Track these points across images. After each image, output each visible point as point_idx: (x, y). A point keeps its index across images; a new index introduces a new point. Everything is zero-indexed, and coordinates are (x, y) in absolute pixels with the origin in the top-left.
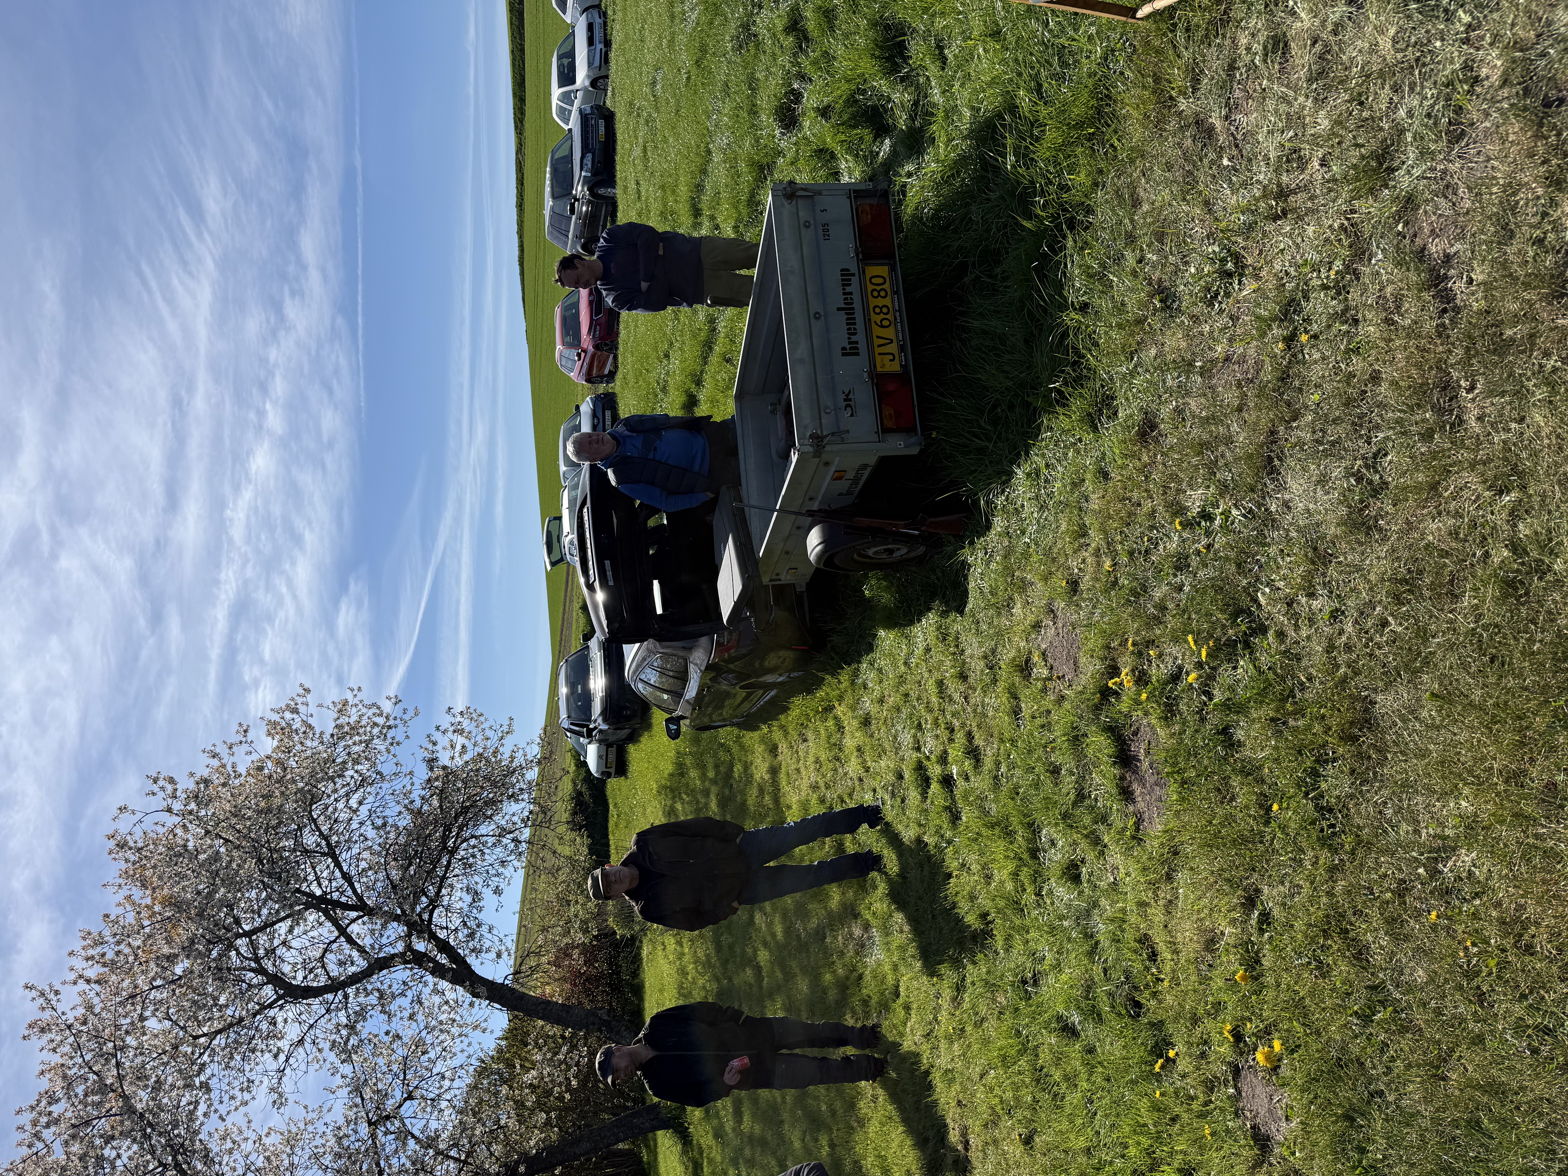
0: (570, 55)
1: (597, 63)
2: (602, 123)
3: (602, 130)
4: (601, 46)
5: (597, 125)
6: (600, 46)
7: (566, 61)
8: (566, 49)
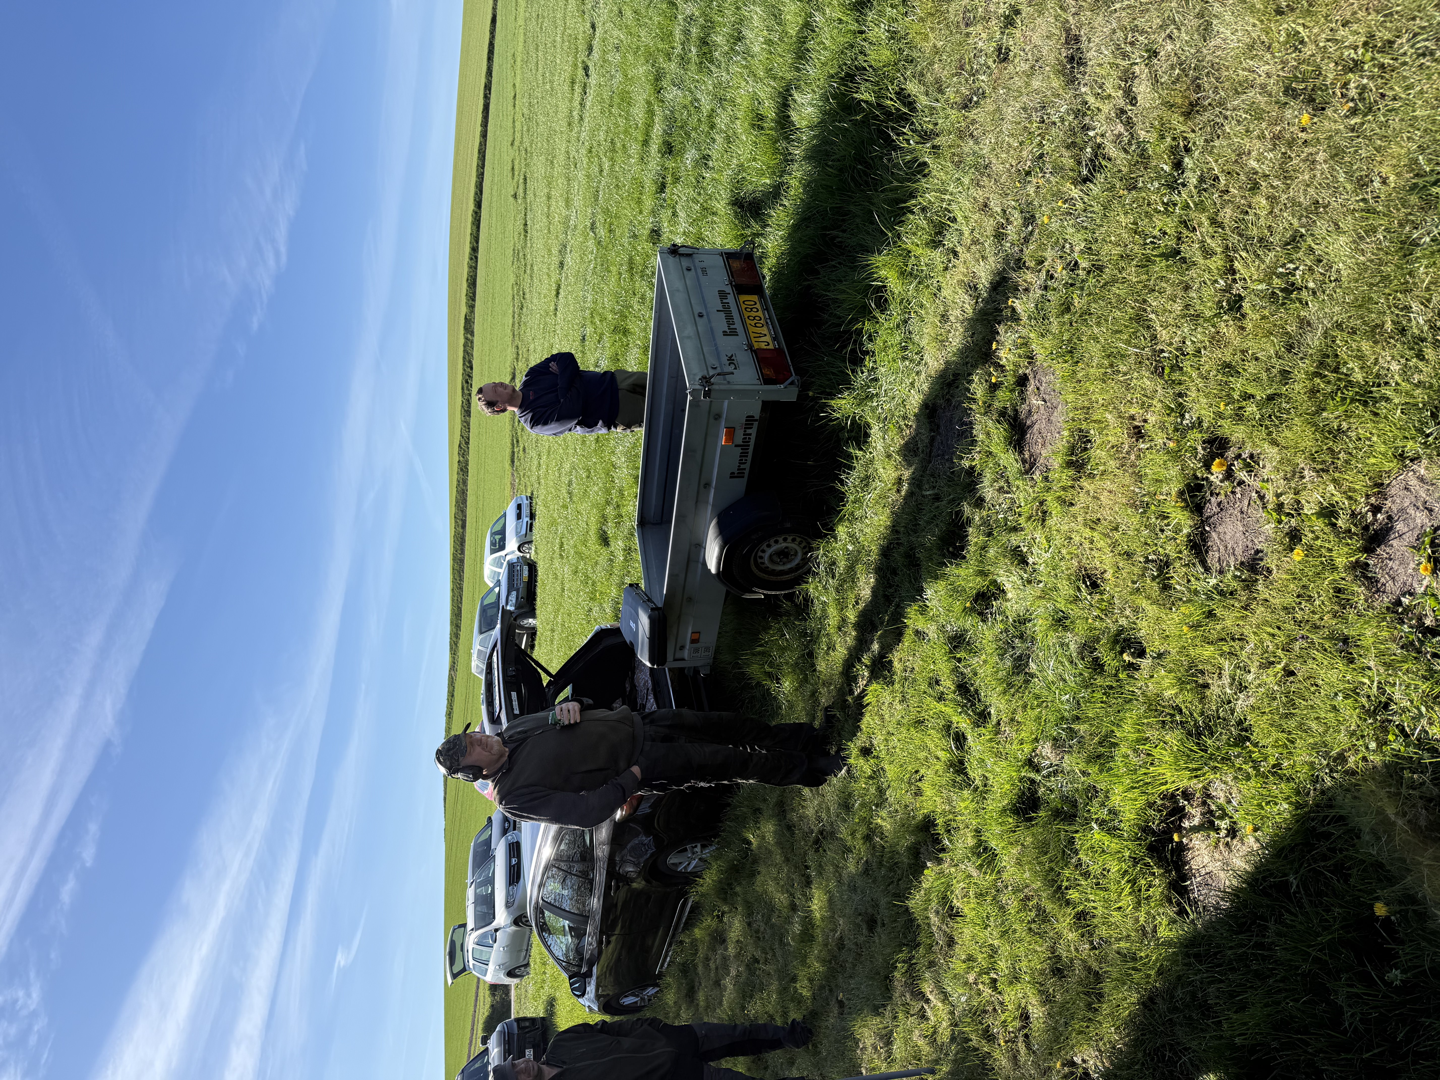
0: (502, 532)
1: (523, 532)
2: (526, 569)
3: (526, 573)
4: (528, 519)
5: (521, 570)
6: (526, 519)
7: (498, 537)
8: (498, 528)
